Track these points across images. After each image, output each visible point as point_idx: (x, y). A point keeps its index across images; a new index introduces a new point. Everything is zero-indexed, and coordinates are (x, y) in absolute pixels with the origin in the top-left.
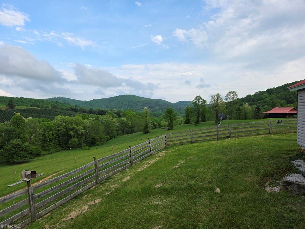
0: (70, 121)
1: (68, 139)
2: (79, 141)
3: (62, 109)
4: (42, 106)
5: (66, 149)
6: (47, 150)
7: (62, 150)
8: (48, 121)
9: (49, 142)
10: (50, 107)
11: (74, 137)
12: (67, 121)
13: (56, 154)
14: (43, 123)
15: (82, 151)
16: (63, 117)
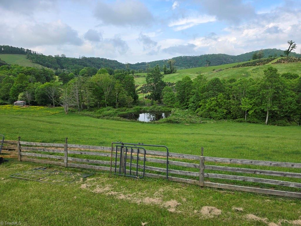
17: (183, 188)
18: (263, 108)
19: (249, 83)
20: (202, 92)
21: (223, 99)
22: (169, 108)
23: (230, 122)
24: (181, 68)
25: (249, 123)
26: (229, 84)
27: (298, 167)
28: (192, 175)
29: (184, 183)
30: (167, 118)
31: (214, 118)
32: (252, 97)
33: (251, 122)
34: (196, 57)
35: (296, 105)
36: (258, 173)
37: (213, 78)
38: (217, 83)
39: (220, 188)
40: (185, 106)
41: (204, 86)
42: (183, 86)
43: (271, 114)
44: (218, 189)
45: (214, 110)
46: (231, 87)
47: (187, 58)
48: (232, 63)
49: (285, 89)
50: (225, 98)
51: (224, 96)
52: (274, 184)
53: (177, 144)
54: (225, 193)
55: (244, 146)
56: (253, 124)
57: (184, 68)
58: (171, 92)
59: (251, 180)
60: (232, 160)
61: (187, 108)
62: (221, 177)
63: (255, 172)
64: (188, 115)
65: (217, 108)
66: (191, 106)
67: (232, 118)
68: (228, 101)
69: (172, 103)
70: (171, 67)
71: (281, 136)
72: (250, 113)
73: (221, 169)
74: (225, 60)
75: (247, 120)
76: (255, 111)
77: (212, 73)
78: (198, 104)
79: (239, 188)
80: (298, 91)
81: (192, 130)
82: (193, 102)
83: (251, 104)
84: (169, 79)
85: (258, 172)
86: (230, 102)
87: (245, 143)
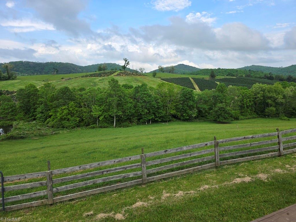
0: (268, 90)
1: (264, 107)
2: (277, 110)
3: (256, 78)
4: (237, 75)
5: (262, 117)
6: (244, 115)
7: (258, 117)
8: (245, 89)
9: (246, 108)
10: (244, 76)
11: (271, 106)
12: (265, 90)
13: (253, 120)
14: (241, 91)
15: (280, 121)
16: (261, 85)
17: (26, 215)
18: (111, 114)
19: (97, 92)
20: (52, 101)
21: (75, 107)
22: (8, 122)
23: (83, 129)
24: (23, 74)
25: (101, 128)
26: (79, 92)
27: (134, 159)
28: (38, 195)
29: (29, 208)
30: (7, 134)
31: (67, 128)
32: (101, 105)
33: (102, 127)
34: (41, 63)
35: (134, 109)
36: (105, 173)
37: (63, 86)
38: (67, 92)
39: (72, 198)
40: (32, 117)
41: (53, 95)
42: (27, 94)
43: (117, 118)
44: (70, 200)
45: (66, 119)
46: (82, 96)
47: (30, 63)
48: (80, 72)
49: (125, 97)
50: (76, 106)
51: (76, 104)
52: (118, 179)
53: (21, 164)
54: (77, 202)
55: (96, 150)
56: (104, 128)
57: (26, 74)
58: (10, 102)
59: (99, 181)
60: (81, 167)
61: (34, 119)
62: (71, 187)
63: (103, 172)
64: (36, 128)
65: (69, 117)
66: (39, 116)
67: (85, 125)
68: (80, 109)
69: (13, 115)
70: (8, 73)
71: (126, 136)
72: (101, 119)
73: (70, 179)
74: (74, 69)
75: (99, 126)
76: (104, 117)
77: (61, 81)
78: (48, 114)
79: (90, 192)
80: (134, 99)
81: (43, 143)
82: (42, 113)
83: (101, 111)
84: (7, 86)
85: (105, 171)
86: (82, 110)
87: (97, 147)
